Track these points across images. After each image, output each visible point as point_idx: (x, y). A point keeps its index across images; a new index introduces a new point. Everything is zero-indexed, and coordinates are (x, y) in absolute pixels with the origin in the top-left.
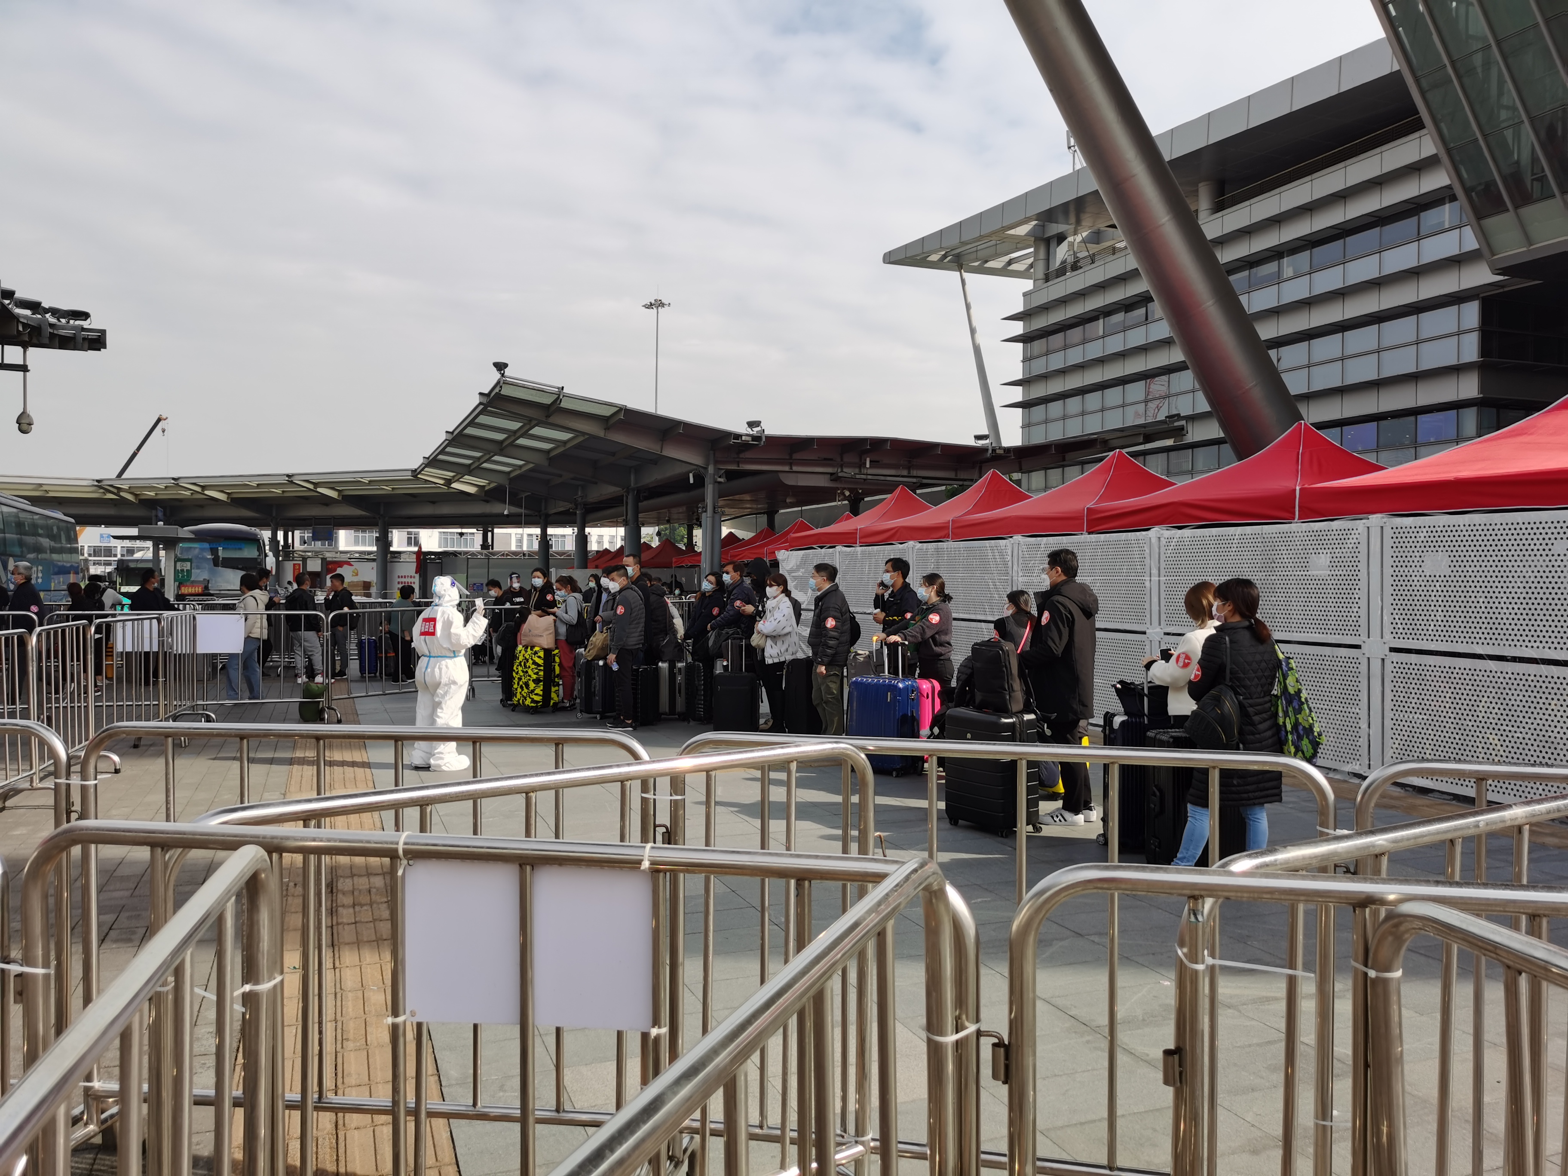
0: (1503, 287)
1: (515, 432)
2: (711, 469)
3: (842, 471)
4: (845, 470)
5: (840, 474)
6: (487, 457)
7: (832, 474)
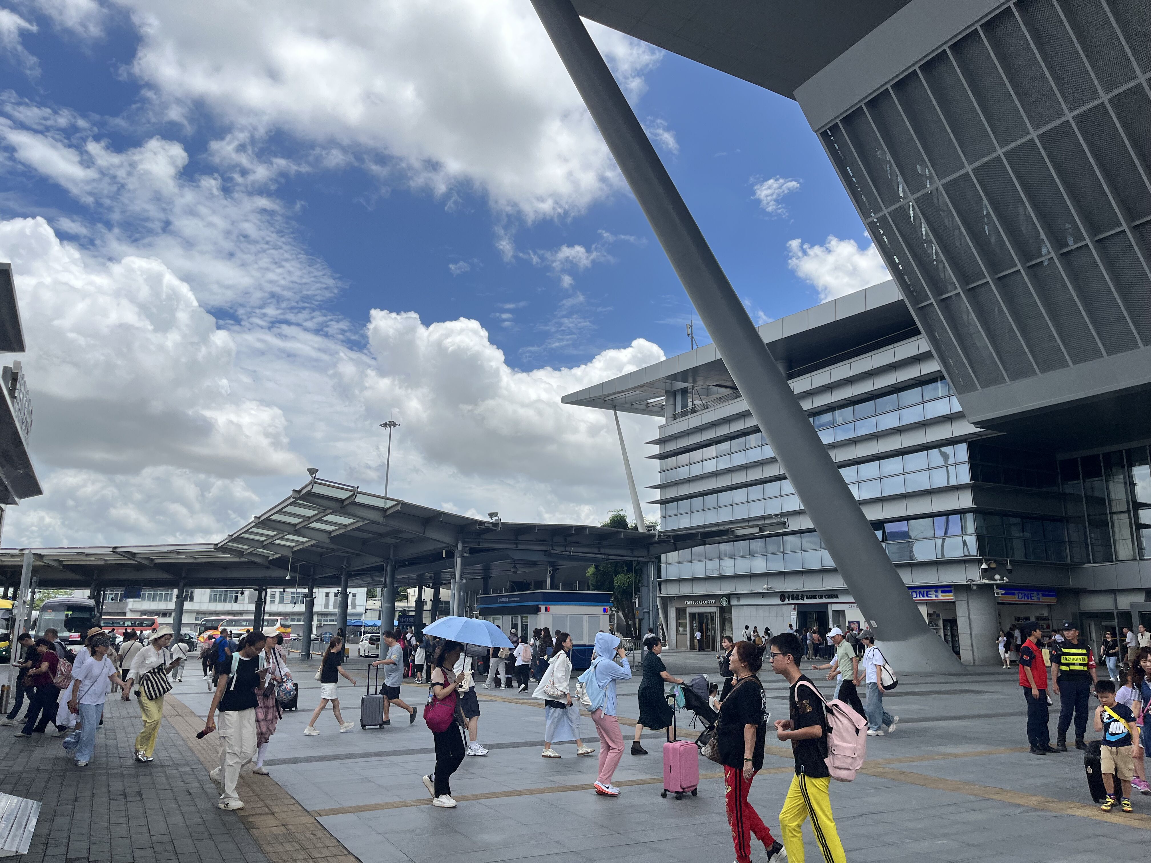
0: (981, 436)
1: (310, 518)
2: (460, 547)
3: (553, 549)
4: (554, 548)
5: (552, 551)
6: (281, 535)
7: (545, 551)
